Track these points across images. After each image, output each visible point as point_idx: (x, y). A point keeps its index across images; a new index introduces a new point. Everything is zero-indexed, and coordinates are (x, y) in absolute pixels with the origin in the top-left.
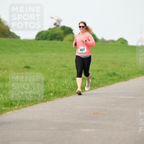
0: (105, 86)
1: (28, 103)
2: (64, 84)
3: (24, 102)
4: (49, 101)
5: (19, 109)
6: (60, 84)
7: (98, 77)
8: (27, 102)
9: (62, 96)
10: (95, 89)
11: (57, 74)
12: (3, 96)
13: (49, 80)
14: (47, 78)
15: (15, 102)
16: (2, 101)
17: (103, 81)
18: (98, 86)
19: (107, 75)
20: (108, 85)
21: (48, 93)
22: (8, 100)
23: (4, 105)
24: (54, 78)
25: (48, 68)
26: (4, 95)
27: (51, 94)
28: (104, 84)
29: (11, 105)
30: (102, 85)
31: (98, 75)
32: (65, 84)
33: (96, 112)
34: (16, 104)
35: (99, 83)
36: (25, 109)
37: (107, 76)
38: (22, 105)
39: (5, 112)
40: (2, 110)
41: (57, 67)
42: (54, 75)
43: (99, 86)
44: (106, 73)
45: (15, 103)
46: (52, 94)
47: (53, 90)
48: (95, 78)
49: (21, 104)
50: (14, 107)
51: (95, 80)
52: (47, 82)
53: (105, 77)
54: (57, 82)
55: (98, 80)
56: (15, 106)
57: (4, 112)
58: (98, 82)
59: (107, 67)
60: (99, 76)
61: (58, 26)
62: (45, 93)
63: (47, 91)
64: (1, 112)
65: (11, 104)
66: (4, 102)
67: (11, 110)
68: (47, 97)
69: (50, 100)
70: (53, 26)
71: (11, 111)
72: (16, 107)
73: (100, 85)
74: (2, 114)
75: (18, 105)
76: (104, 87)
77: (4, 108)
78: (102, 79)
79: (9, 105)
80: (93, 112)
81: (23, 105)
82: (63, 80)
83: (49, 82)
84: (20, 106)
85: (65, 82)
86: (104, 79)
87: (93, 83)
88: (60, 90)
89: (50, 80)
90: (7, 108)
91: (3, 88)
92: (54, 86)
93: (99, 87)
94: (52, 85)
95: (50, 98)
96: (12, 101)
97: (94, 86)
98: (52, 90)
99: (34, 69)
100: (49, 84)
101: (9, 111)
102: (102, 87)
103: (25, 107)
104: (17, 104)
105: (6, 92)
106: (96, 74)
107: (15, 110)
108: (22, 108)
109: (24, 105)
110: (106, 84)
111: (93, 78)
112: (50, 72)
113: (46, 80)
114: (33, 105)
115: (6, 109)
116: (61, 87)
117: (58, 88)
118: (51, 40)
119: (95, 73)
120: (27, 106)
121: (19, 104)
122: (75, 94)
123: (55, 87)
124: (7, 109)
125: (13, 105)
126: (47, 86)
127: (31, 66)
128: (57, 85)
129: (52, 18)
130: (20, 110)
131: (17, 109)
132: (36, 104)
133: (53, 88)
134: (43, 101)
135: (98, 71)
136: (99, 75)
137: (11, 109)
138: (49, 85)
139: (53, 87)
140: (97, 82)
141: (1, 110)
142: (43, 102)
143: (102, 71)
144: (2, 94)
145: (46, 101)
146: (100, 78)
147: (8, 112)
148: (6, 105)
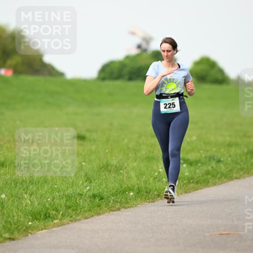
0: (244, 177)
1: (81, 211)
2: (156, 174)
3: (73, 210)
4: (125, 208)
5: (62, 225)
6: (149, 172)
7: (230, 159)
8: (79, 211)
9: (154, 198)
10: (224, 183)
11: (143, 152)
12: (29, 197)
13: (126, 164)
14: (122, 160)
15: (53, 210)
16: (27, 208)
17: (239, 167)
18: (228, 176)
19: (248, 153)
20: (250, 176)
21: (124, 192)
22: (40, 206)
23: (31, 216)
24: (136, 161)
25: (123, 139)
26: (31, 196)
27: (129, 193)
28: (241, 172)
29: (47, 218)
30: (238, 176)
31: (228, 154)
32: (159, 173)
33: (224, 233)
34: (57, 213)
35: (231, 170)
36: (76, 225)
37: (248, 156)
38: (69, 218)
39: (32, 230)
40: (27, 228)
41: (143, 138)
42: (136, 154)
43: (232, 177)
44: (246, 150)
45: (54, 212)
46: (132, 194)
47: (134, 186)
48: (222, 159)
49: (67, 215)
50: (53, 220)
51: (222, 166)
52: (121, 170)
53: (244, 158)
54: (144, 169)
55: (229, 164)
56: (54, 218)
57: (30, 231)
58: (229, 169)
59: (249, 137)
60: (230, 156)
61: (145, 50)
62: (116, 191)
63: (121, 187)
64: (24, 230)
65: (45, 215)
66: (31, 211)
67: (45, 226)
68: (121, 200)
69: (128, 207)
70: (134, 52)
71: (45, 229)
72: (57, 221)
73: (235, 175)
74: (28, 235)
75: (60, 216)
76: (241, 180)
77: (30, 223)
78: (237, 163)
79: (42, 217)
80: (219, 233)
81: (71, 217)
82: (155, 164)
83: (125, 168)
84: (64, 219)
85: (159, 169)
86: (242, 161)
87: (219, 170)
88: (148, 186)
89: (128, 164)
90: (37, 223)
91: (28, 182)
92: (137, 176)
93: (232, 180)
94: (133, 174)
95: (127, 203)
96: (48, 209)
97: (221, 177)
98: (131, 185)
99: (94, 140)
100: (127, 173)
101: (42, 230)
102: (236, 178)
103: (76, 221)
104: (59, 214)
105: (35, 188)
106: (225, 153)
107: (54, 227)
108: (68, 224)
109: (74, 216)
110: (245, 172)
111: (219, 161)
112: (128, 148)
113: (120, 165)
114: (93, 216)
115: (36, 225)
116: (151, 179)
117: (145, 182)
118: (130, 79)
119: (222, 150)
120: (80, 220)
121: (62, 215)
122: (182, 194)
123: (138, 179)
124: (38, 226)
125: (49, 217)
126: (121, 177)
127: (87, 135)
128: (142, 174)
129: (133, 33)
130: (64, 226)
131: (59, 226)
132: (99, 214)
133: (134, 181)
134: (112, 208)
135: (230, 145)
136: (232, 153)
137: (46, 224)
138: (125, 175)
139: (135, 179)
140: (227, 168)
141: (24, 228)
142: (112, 211)
143: (237, 145)
144: (26, 193)
145: (119, 209)
146: (232, 161)
147: (39, 231)
148: (35, 216)
